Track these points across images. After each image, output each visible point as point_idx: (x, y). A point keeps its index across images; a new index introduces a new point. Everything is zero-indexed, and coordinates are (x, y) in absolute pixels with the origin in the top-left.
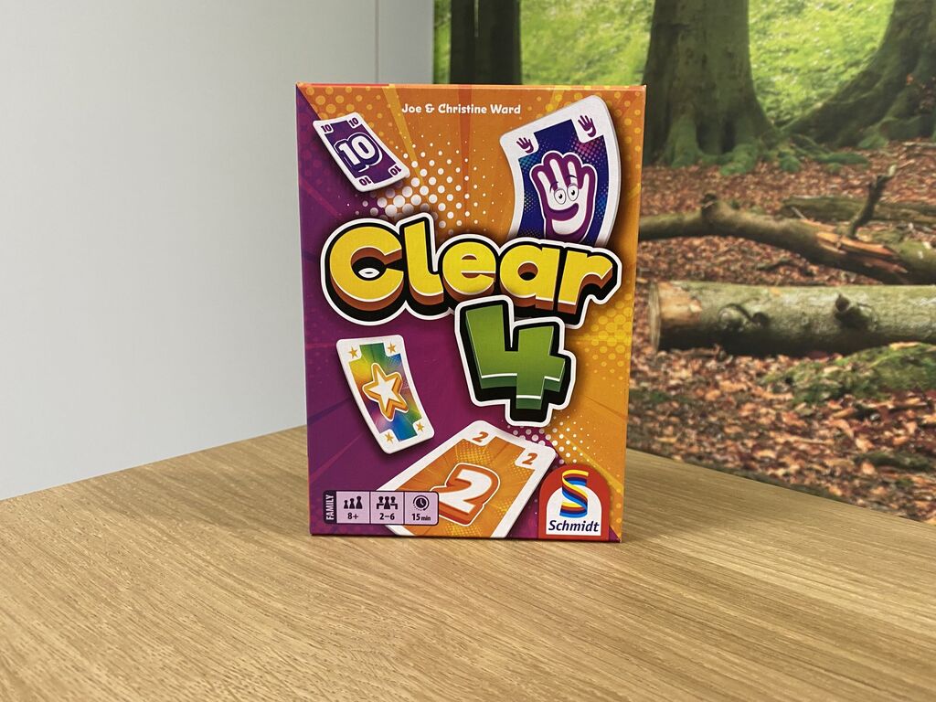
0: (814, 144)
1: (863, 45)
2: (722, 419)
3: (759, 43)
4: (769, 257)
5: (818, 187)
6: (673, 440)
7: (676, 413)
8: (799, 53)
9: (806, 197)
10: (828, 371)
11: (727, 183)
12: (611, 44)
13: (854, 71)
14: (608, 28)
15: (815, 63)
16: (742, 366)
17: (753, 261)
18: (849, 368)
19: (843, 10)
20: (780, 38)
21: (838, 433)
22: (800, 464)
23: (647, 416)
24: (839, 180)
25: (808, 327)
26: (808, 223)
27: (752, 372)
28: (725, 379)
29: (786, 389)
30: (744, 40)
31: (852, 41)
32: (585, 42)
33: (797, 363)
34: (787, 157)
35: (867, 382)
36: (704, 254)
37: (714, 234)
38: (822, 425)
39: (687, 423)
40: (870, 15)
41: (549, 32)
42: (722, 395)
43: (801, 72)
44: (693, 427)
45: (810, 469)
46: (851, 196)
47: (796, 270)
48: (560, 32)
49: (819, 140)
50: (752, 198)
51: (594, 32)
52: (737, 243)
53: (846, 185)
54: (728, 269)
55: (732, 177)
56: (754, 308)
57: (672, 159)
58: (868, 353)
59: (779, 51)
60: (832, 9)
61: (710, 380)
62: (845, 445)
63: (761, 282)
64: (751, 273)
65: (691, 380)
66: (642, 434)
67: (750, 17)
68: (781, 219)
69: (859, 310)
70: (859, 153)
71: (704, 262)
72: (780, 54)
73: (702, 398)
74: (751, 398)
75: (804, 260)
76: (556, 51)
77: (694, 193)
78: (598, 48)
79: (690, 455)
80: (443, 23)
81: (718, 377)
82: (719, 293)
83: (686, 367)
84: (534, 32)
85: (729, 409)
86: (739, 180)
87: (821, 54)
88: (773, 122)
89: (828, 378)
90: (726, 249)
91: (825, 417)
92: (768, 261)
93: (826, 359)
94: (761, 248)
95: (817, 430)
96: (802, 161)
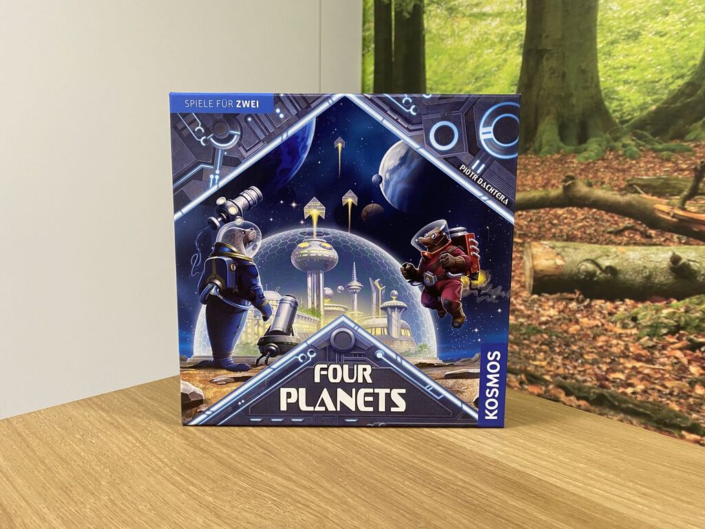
0: (650, 137)
1: (686, 63)
2: (582, 348)
3: (606, 62)
4: (617, 223)
5: (654, 171)
6: (544, 363)
7: (546, 342)
8: (637, 69)
9: (645, 177)
10: (665, 312)
11: (583, 167)
12: (492, 65)
13: (680, 82)
14: (491, 53)
15: (650, 76)
16: (597, 307)
17: (604, 226)
18: (682, 310)
19: (670, 37)
20: (621, 58)
21: (675, 361)
22: (644, 385)
23: (524, 344)
24: (671, 165)
25: (649, 278)
26: (647, 198)
27: (605, 312)
28: (583, 317)
29: (632, 325)
30: (594, 60)
31: (677, 60)
32: (473, 63)
33: (640, 305)
34: (629, 148)
35: (697, 320)
36: (566, 221)
37: (573, 206)
38: (663, 354)
39: (555, 350)
40: (691, 39)
41: (447, 57)
42: (582, 330)
43: (638, 83)
44: (559, 354)
45: (653, 389)
46: (680, 177)
47: (638, 233)
48: (455, 56)
49: (654, 134)
50: (602, 178)
51: (480, 56)
52: (591, 213)
53: (676, 168)
54: (585, 233)
55: (586, 162)
56: (606, 263)
57: (540, 150)
58: (697, 298)
59: (622, 67)
60: (661, 36)
61: (572, 317)
62: (681, 371)
63: (610, 242)
64: (603, 236)
65: (557, 317)
66: (520, 359)
67: (598, 44)
68: (625, 194)
69: (689, 264)
70: (686, 144)
71: (566, 227)
72: (622, 70)
73: (566, 332)
74: (605, 332)
75: (644, 226)
76: (451, 70)
77: (557, 174)
78: (483, 68)
79: (557, 375)
80: (369, 51)
81: (578, 315)
82: (578, 251)
83: (553, 307)
84: (435, 57)
85: (586, 340)
86: (592, 165)
87: (654, 69)
88: (617, 121)
89: (666, 318)
90: (583, 217)
91: (664, 348)
92: (616, 226)
93: (665, 302)
94: (610, 216)
95: (657, 358)
96: (641, 150)
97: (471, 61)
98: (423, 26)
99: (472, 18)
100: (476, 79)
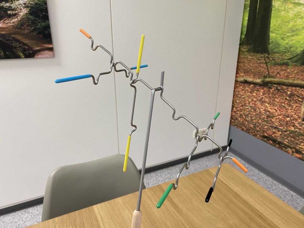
23: (296, 139)
41: (281, 19)
48: (284, 20)
51: (295, 22)
66: (294, 143)
76: (282, 25)
78: (296, 27)
80: (246, 11)
84: (276, 18)
97: (291, 23)
98: (272, 4)
99: (294, 4)
100: (293, 31)
